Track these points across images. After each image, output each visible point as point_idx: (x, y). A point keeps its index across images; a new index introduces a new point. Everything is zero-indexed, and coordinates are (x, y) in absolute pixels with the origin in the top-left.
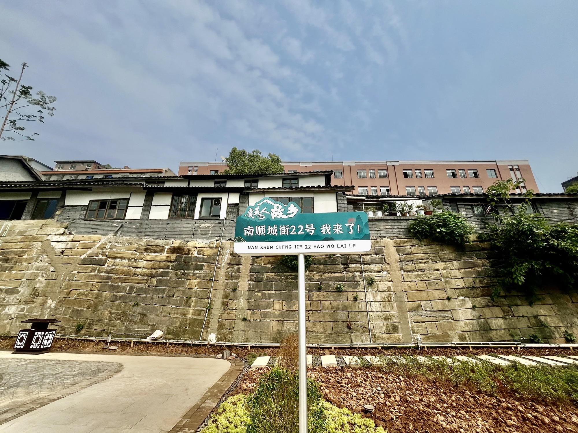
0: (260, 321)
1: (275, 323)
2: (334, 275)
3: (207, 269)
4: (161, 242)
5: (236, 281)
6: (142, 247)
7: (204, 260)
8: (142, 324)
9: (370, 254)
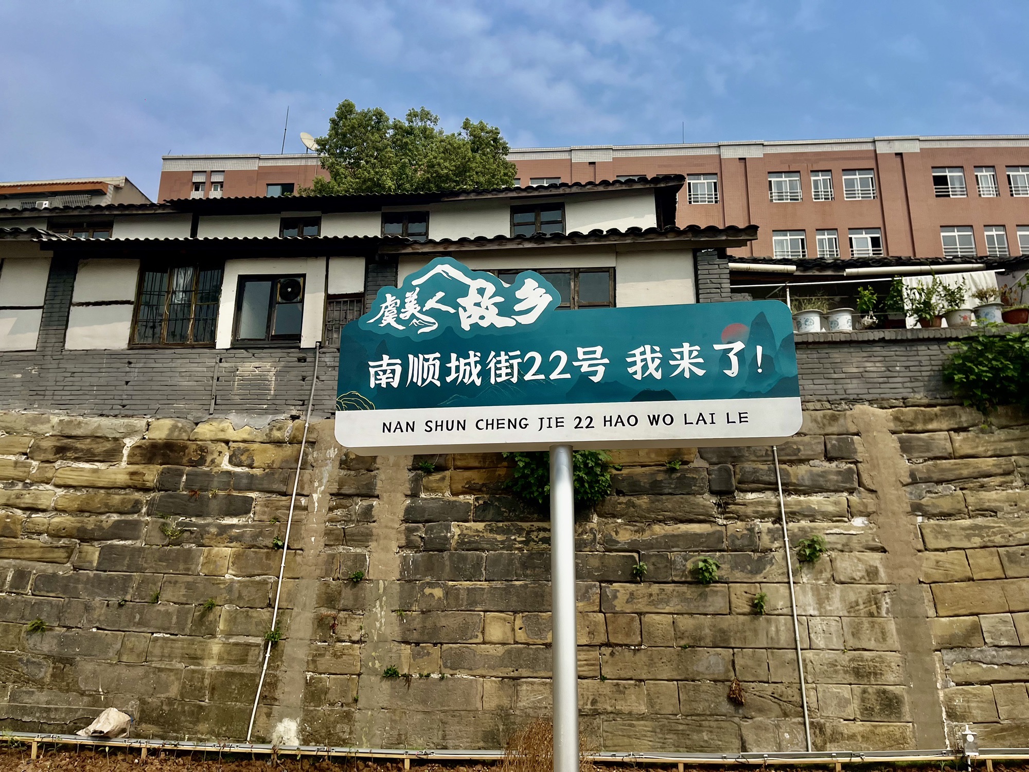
0: (442, 678)
1: (490, 685)
2: (684, 528)
3: (264, 513)
4: (108, 425)
5: (359, 550)
6: (46, 444)
7: (252, 483)
8: (60, 690)
9: (808, 460)
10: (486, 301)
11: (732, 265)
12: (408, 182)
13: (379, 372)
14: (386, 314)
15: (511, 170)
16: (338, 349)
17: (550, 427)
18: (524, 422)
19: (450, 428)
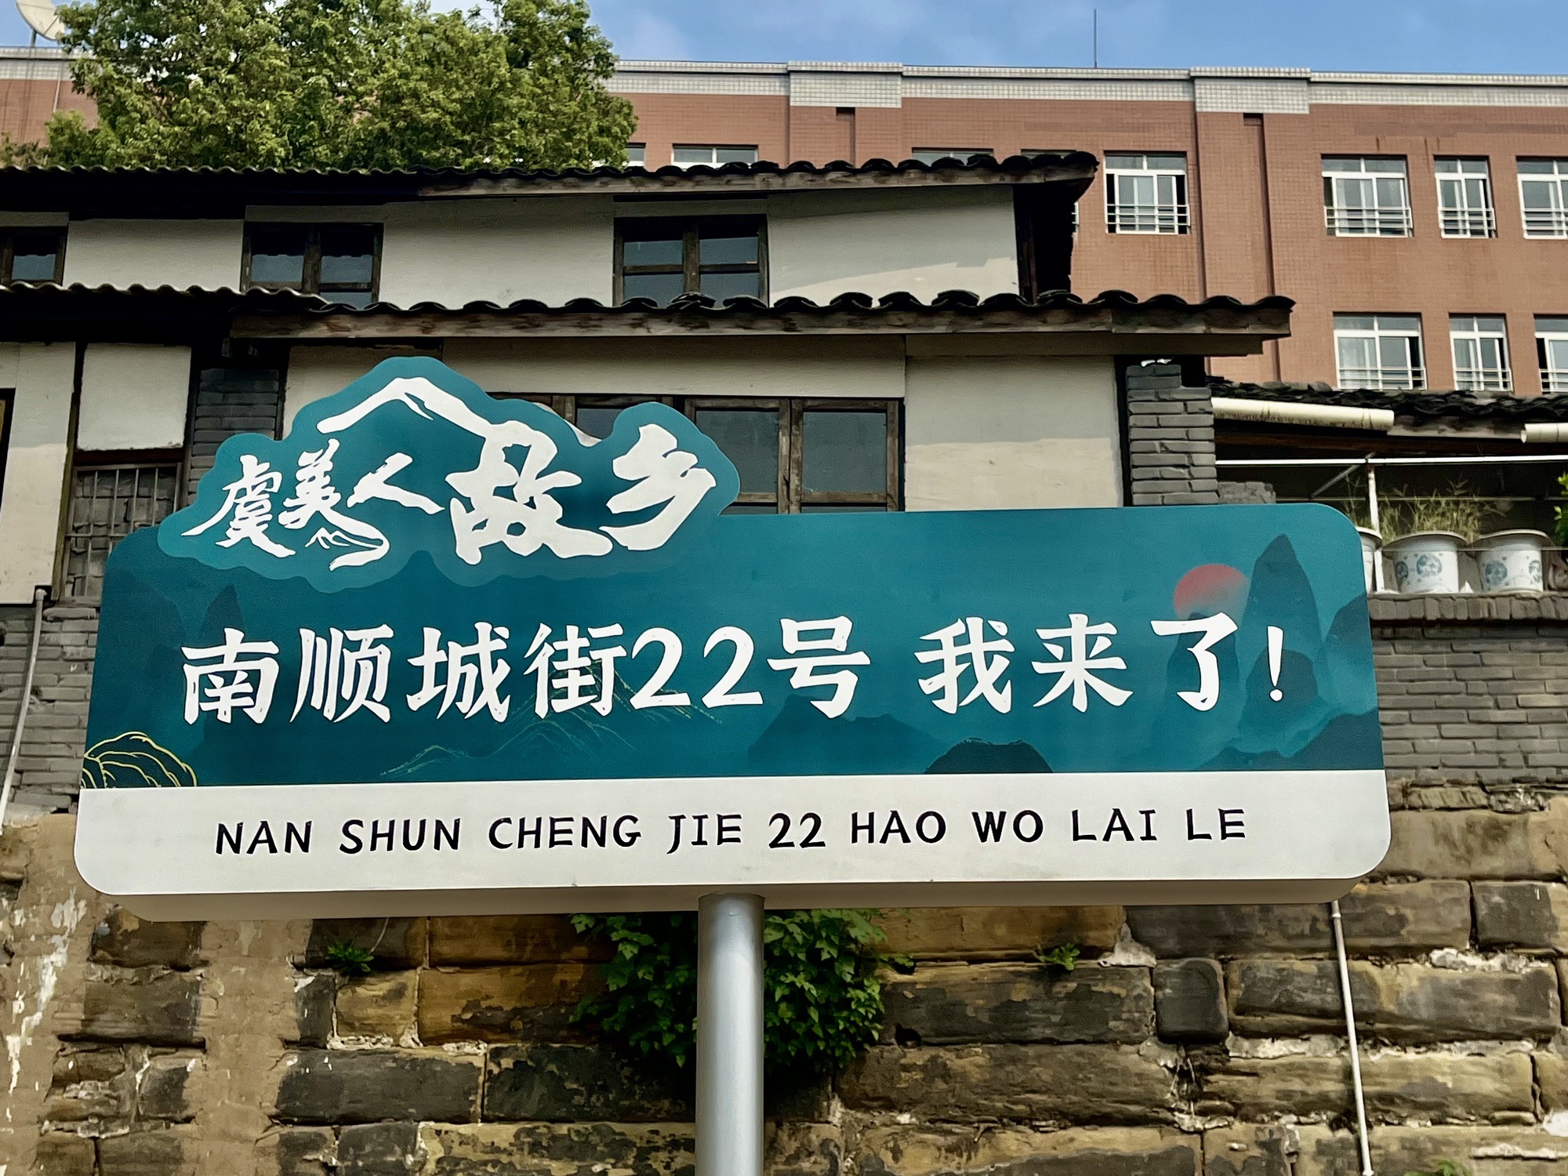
2: (1086, 1138)
9: (1429, 949)
10: (528, 484)
11: (1221, 404)
12: (326, 139)
13: (211, 677)
14: (240, 512)
15: (619, 118)
16: (98, 609)
17: (700, 842)
18: (627, 827)
19: (413, 842)
